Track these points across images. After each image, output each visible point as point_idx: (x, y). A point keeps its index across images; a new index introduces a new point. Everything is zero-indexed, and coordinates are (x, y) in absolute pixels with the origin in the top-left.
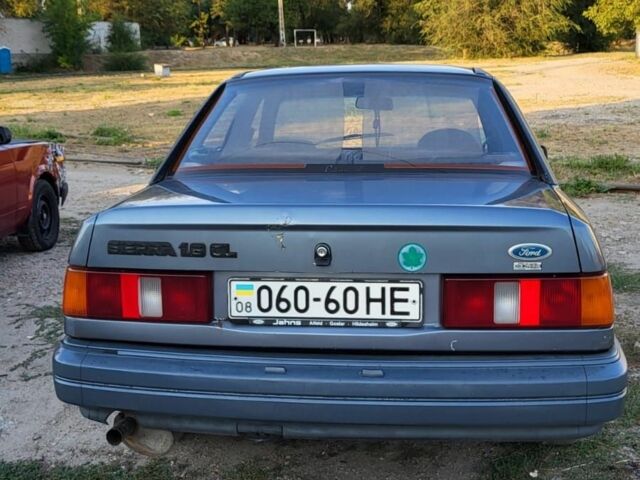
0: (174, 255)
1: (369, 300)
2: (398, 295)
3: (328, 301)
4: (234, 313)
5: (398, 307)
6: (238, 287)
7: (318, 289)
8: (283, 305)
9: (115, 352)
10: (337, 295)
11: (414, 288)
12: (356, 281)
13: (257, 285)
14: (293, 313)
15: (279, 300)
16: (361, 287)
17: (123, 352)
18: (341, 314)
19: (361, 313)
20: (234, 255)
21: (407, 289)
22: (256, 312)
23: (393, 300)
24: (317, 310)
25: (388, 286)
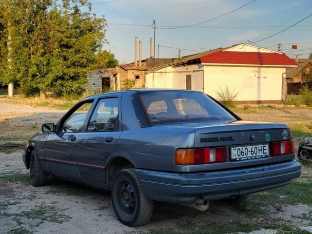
0: (219, 141)
1: (259, 150)
2: (265, 148)
3: (252, 151)
4: (233, 157)
5: (265, 151)
6: (234, 149)
7: (249, 148)
8: (243, 154)
9: (204, 174)
10: (253, 150)
11: (267, 146)
12: (256, 145)
13: (237, 148)
14: (245, 156)
15: (242, 152)
16: (257, 146)
17: (207, 174)
18: (254, 155)
19: (258, 154)
20: (233, 140)
21: (265, 146)
22: (237, 157)
23: (264, 150)
24: (249, 155)
25: (263, 146)
